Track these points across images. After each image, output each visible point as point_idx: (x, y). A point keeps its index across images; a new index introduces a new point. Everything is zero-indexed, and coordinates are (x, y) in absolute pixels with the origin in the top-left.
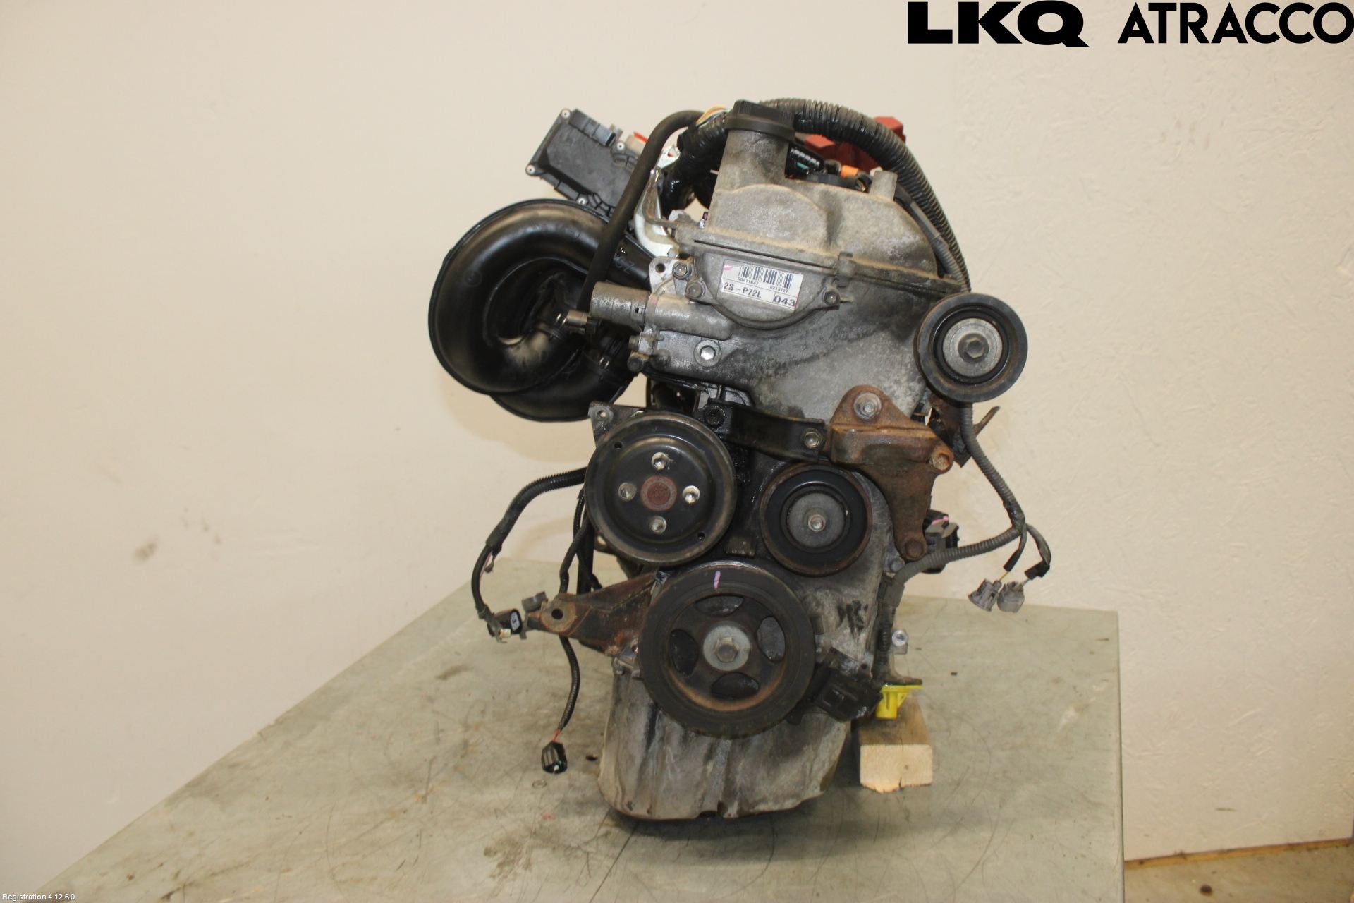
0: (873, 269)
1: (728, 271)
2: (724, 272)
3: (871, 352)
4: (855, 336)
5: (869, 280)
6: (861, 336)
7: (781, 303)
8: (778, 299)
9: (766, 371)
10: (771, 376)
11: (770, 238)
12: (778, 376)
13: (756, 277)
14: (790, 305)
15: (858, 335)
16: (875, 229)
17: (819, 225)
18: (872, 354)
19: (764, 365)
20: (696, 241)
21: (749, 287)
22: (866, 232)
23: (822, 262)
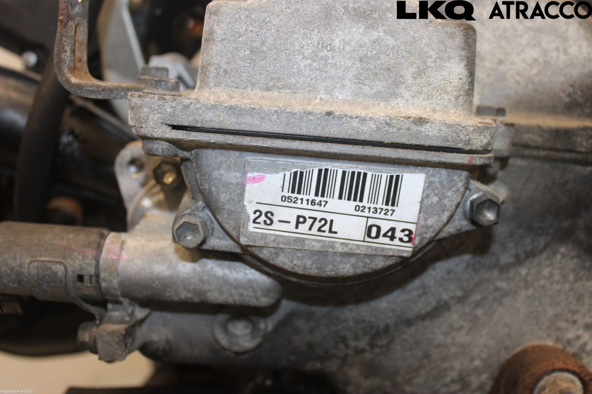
0: (540, 130)
1: (256, 185)
2: (248, 187)
3: (542, 282)
4: (511, 260)
5: (534, 153)
6: (523, 256)
7: (382, 239)
8: (374, 230)
9: (353, 344)
10: (363, 351)
11: (344, 101)
12: (376, 350)
13: (321, 190)
14: (401, 240)
15: (517, 256)
16: (535, 53)
17: (449, 58)
18: (543, 287)
19: (349, 335)
20: (175, 127)
21: (307, 214)
22: (516, 59)
23: (468, 142)
